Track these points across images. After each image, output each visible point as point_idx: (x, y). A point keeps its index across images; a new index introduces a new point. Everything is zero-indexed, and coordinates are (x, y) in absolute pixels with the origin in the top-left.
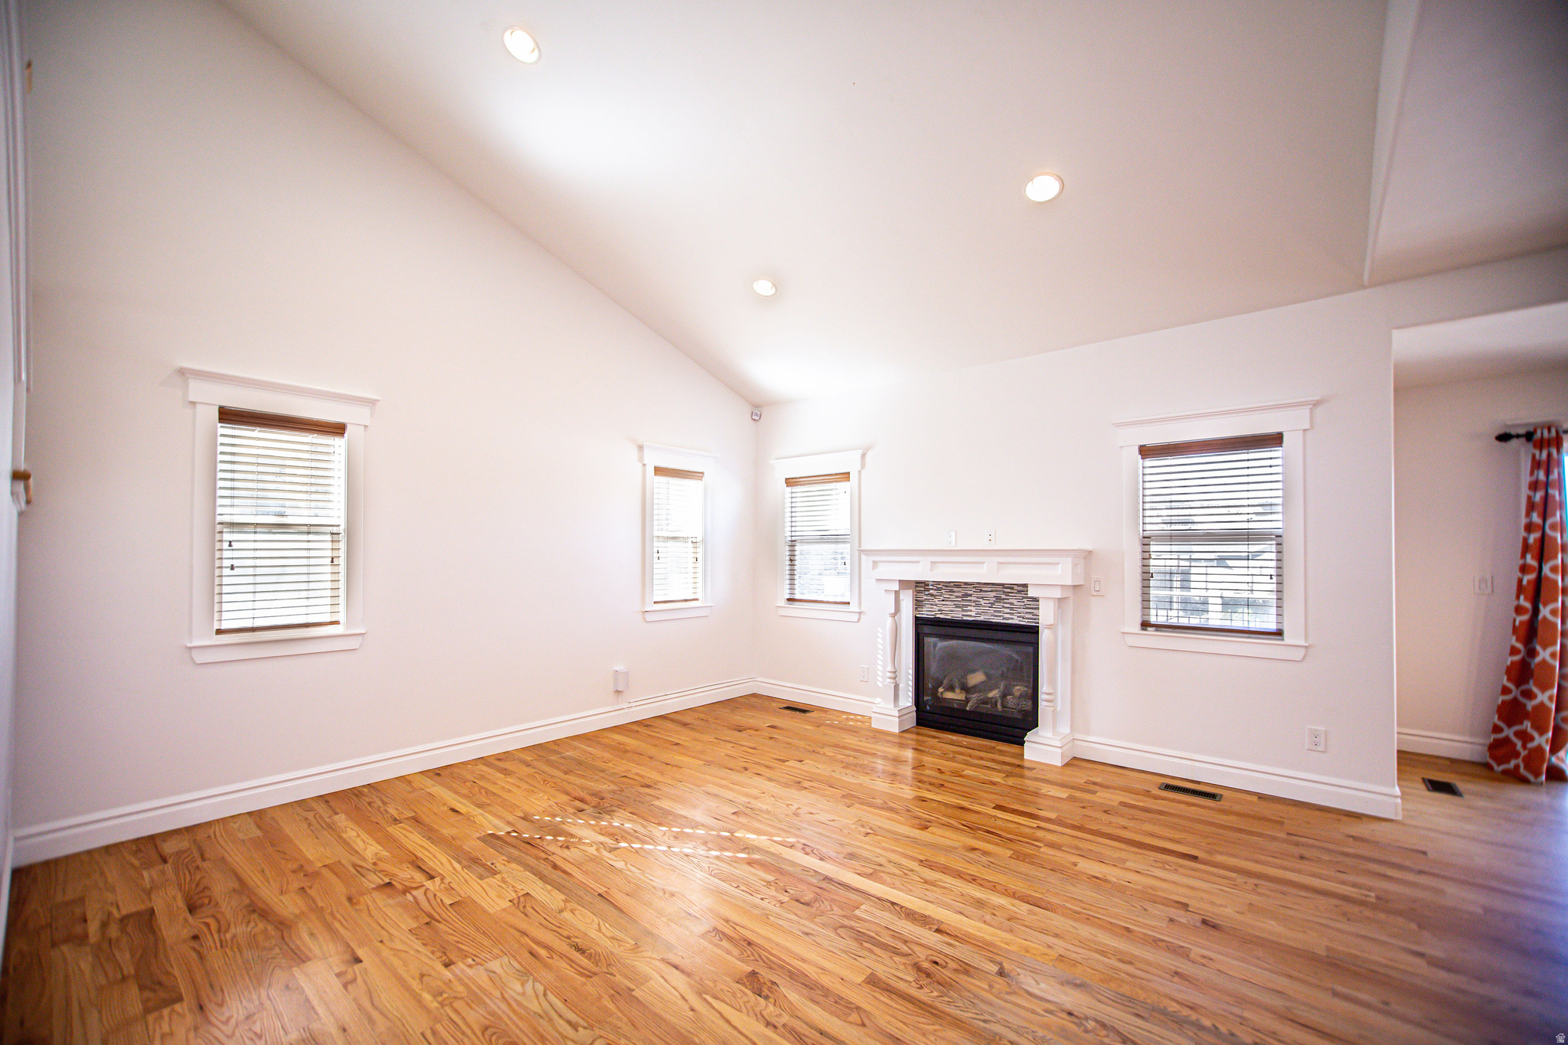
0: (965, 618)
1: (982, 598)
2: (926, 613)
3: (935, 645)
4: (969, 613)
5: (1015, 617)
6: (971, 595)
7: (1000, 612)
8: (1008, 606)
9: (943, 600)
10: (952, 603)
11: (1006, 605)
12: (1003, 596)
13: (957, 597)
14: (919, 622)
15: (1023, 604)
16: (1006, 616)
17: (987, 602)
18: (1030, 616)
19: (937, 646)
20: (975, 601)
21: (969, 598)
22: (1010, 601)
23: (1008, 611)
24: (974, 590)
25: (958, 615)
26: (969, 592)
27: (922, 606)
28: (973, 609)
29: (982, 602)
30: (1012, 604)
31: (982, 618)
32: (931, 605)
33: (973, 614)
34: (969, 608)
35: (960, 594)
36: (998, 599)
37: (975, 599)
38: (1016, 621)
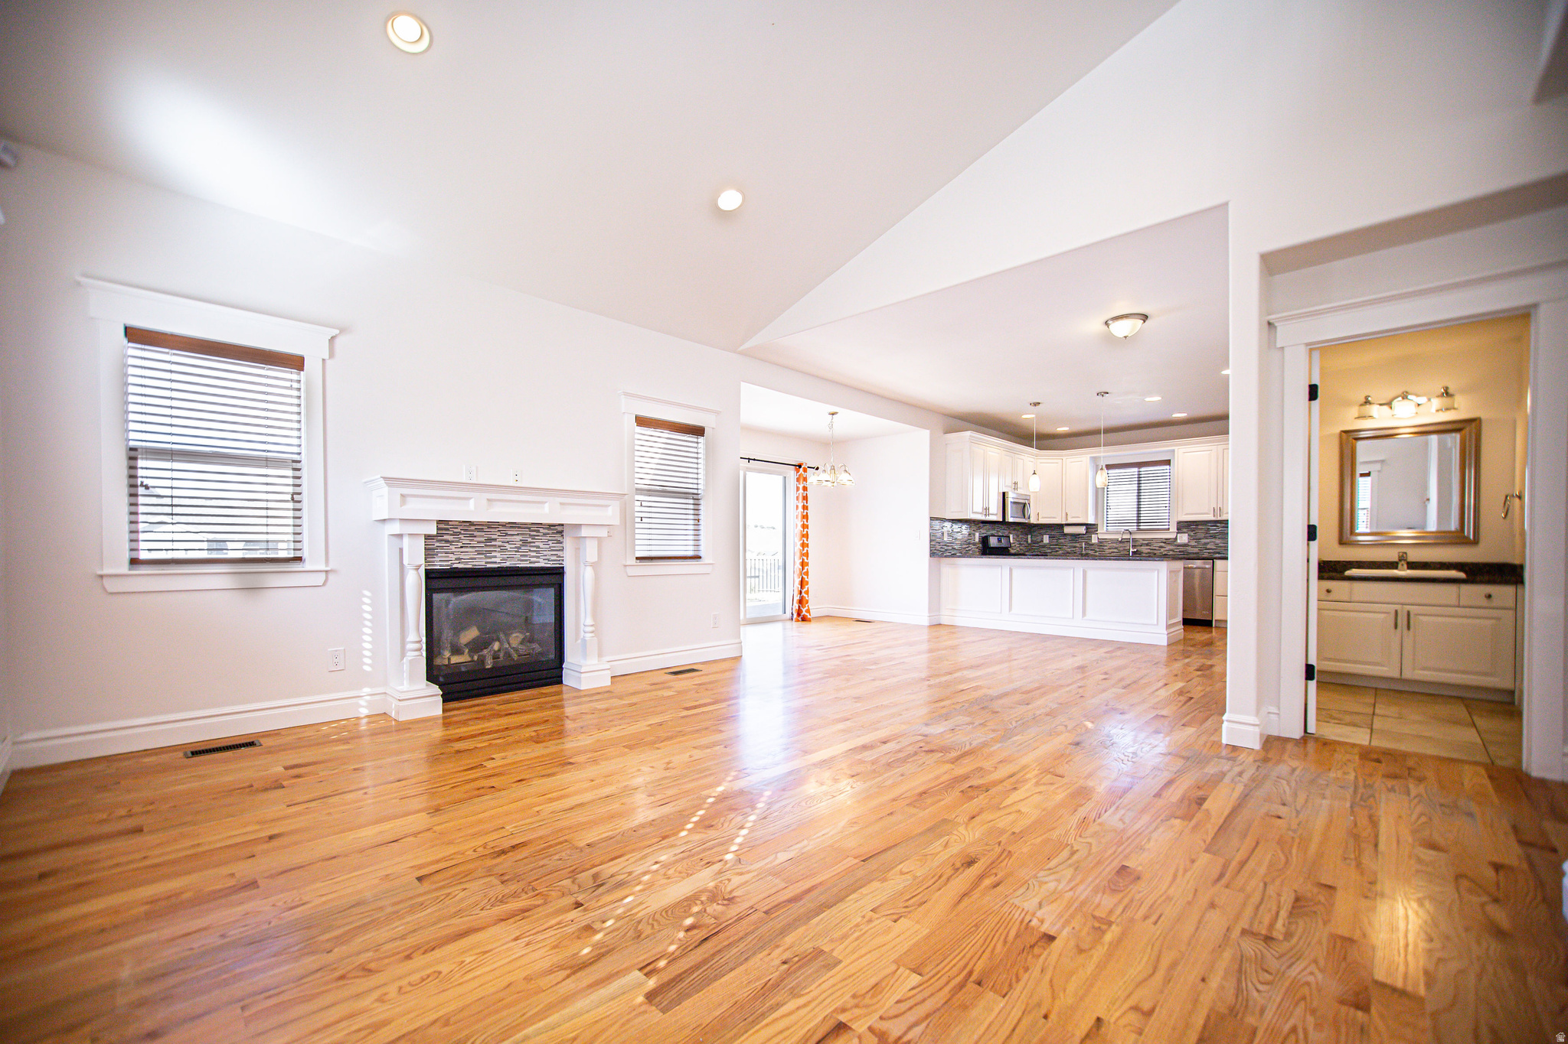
0: (489, 566)
1: (508, 542)
2: (440, 563)
3: (448, 602)
4: (493, 560)
5: (541, 560)
6: (495, 540)
7: (526, 556)
8: (535, 549)
9: (462, 547)
10: (474, 550)
11: (532, 549)
12: (530, 540)
13: (479, 542)
14: (431, 576)
15: (547, 546)
16: (533, 559)
17: (514, 546)
18: (555, 558)
19: (451, 602)
20: (500, 546)
21: (493, 543)
22: (537, 544)
23: (534, 554)
24: (499, 534)
25: (481, 563)
26: (493, 537)
27: (433, 556)
28: (498, 554)
29: (508, 546)
30: (538, 547)
31: (508, 564)
32: (446, 553)
33: (498, 560)
34: (493, 554)
35: (483, 539)
36: (525, 543)
37: (500, 543)
38: (542, 564)
